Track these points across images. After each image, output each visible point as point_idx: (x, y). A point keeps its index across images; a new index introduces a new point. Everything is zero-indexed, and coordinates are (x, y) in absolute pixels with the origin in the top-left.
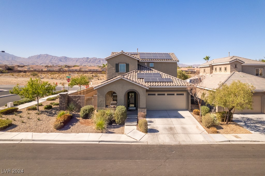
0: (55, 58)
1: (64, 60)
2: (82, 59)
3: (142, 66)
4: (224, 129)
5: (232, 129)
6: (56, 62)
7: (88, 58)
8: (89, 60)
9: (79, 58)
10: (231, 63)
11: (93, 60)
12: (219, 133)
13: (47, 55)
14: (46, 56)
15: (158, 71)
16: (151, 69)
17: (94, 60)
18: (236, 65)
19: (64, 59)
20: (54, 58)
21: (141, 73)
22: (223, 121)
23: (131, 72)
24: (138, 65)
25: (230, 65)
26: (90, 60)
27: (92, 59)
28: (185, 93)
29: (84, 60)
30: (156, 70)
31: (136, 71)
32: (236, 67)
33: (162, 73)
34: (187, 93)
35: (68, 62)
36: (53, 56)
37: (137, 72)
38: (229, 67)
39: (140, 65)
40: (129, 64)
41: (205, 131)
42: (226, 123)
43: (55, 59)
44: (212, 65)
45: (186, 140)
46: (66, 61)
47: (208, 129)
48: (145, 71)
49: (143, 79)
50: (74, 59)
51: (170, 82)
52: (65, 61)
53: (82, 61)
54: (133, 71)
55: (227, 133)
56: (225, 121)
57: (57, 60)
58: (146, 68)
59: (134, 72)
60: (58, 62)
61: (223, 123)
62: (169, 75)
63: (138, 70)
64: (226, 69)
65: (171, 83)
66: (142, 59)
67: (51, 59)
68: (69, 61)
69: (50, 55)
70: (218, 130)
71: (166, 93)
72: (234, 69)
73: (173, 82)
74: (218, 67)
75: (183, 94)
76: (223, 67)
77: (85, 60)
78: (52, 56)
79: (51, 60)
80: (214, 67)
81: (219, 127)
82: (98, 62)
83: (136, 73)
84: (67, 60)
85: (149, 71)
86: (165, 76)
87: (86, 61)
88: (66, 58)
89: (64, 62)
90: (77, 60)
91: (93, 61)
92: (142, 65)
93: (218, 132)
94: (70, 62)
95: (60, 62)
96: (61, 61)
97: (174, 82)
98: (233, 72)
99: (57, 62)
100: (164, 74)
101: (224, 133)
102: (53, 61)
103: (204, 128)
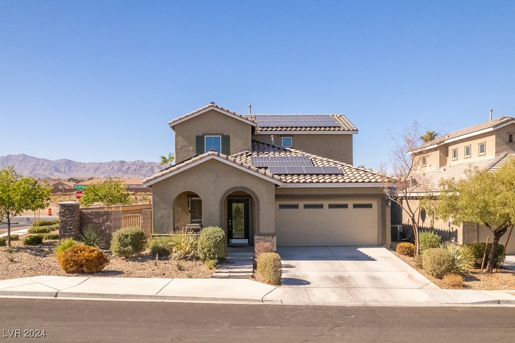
0: (43, 164)
1: (65, 168)
2: (109, 164)
3: (263, 144)
4: (482, 282)
5: (503, 282)
6: (46, 174)
7: (122, 162)
8: (126, 168)
9: (100, 163)
10: (497, 131)
11: (135, 167)
12: (470, 288)
13: (25, 157)
14: (21, 158)
15: (304, 153)
16: (287, 148)
17: (138, 168)
18: (511, 136)
19: (66, 165)
20: (41, 162)
21: (260, 156)
22: (478, 266)
23: (234, 155)
24: (253, 141)
25: (494, 137)
26: (129, 168)
27: (134, 164)
28: (375, 203)
29: (113, 168)
30: (299, 151)
31: (247, 153)
32: (511, 141)
33: (315, 156)
34: (380, 203)
35: (75, 172)
36: (39, 160)
37: (250, 155)
38: (491, 142)
39: (258, 140)
40: (229, 136)
41: (432, 284)
42: (485, 270)
43: (43, 167)
44: (446, 142)
45: (381, 300)
46: (70, 170)
47: (440, 280)
48: (272, 153)
49: (266, 168)
50: (91, 166)
51: (337, 175)
52: (67, 170)
53: (109, 169)
54: (239, 153)
55: (491, 288)
56: (485, 267)
57: (49, 168)
58: (273, 147)
59: (242, 155)
60: (52, 174)
61: (478, 270)
62: (332, 160)
63: (253, 151)
64: (482, 148)
65: (340, 177)
66: (263, 128)
67: (35, 166)
68: (78, 171)
69: (32, 158)
70: (466, 283)
71: (326, 203)
72: (505, 147)
73: (343, 175)
74: (461, 147)
75: (370, 206)
76: (475, 145)
77: (116, 168)
78: (35, 158)
79: (34, 169)
80: (451, 148)
81: (468, 277)
82: (147, 172)
83: (247, 156)
84: (73, 168)
85: (280, 152)
86: (321, 162)
87: (119, 171)
88: (69, 163)
89: (65, 172)
90: (97, 167)
91: (135, 170)
92: (262, 141)
93: (465, 287)
94: (79, 173)
95: (56, 173)
96: (57, 170)
97: (345, 175)
98: (502, 155)
99: (48, 172)
100: (320, 158)
101: (481, 288)
102: (40, 172)
103: (430, 279)
